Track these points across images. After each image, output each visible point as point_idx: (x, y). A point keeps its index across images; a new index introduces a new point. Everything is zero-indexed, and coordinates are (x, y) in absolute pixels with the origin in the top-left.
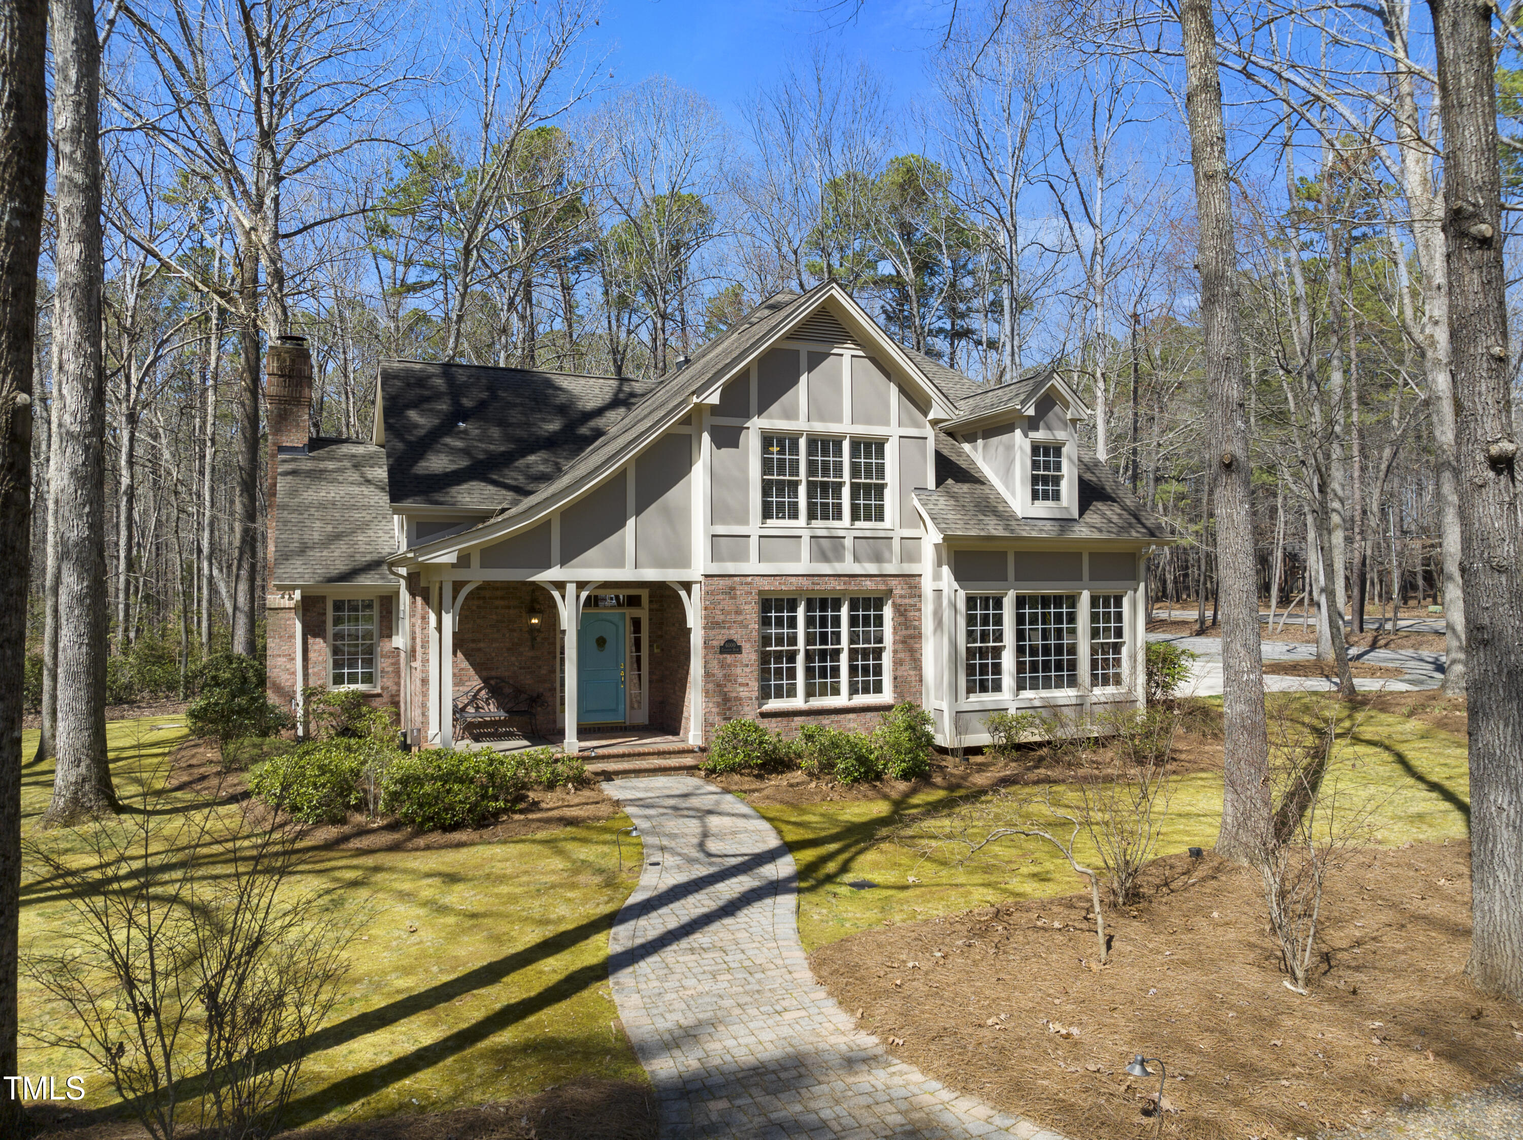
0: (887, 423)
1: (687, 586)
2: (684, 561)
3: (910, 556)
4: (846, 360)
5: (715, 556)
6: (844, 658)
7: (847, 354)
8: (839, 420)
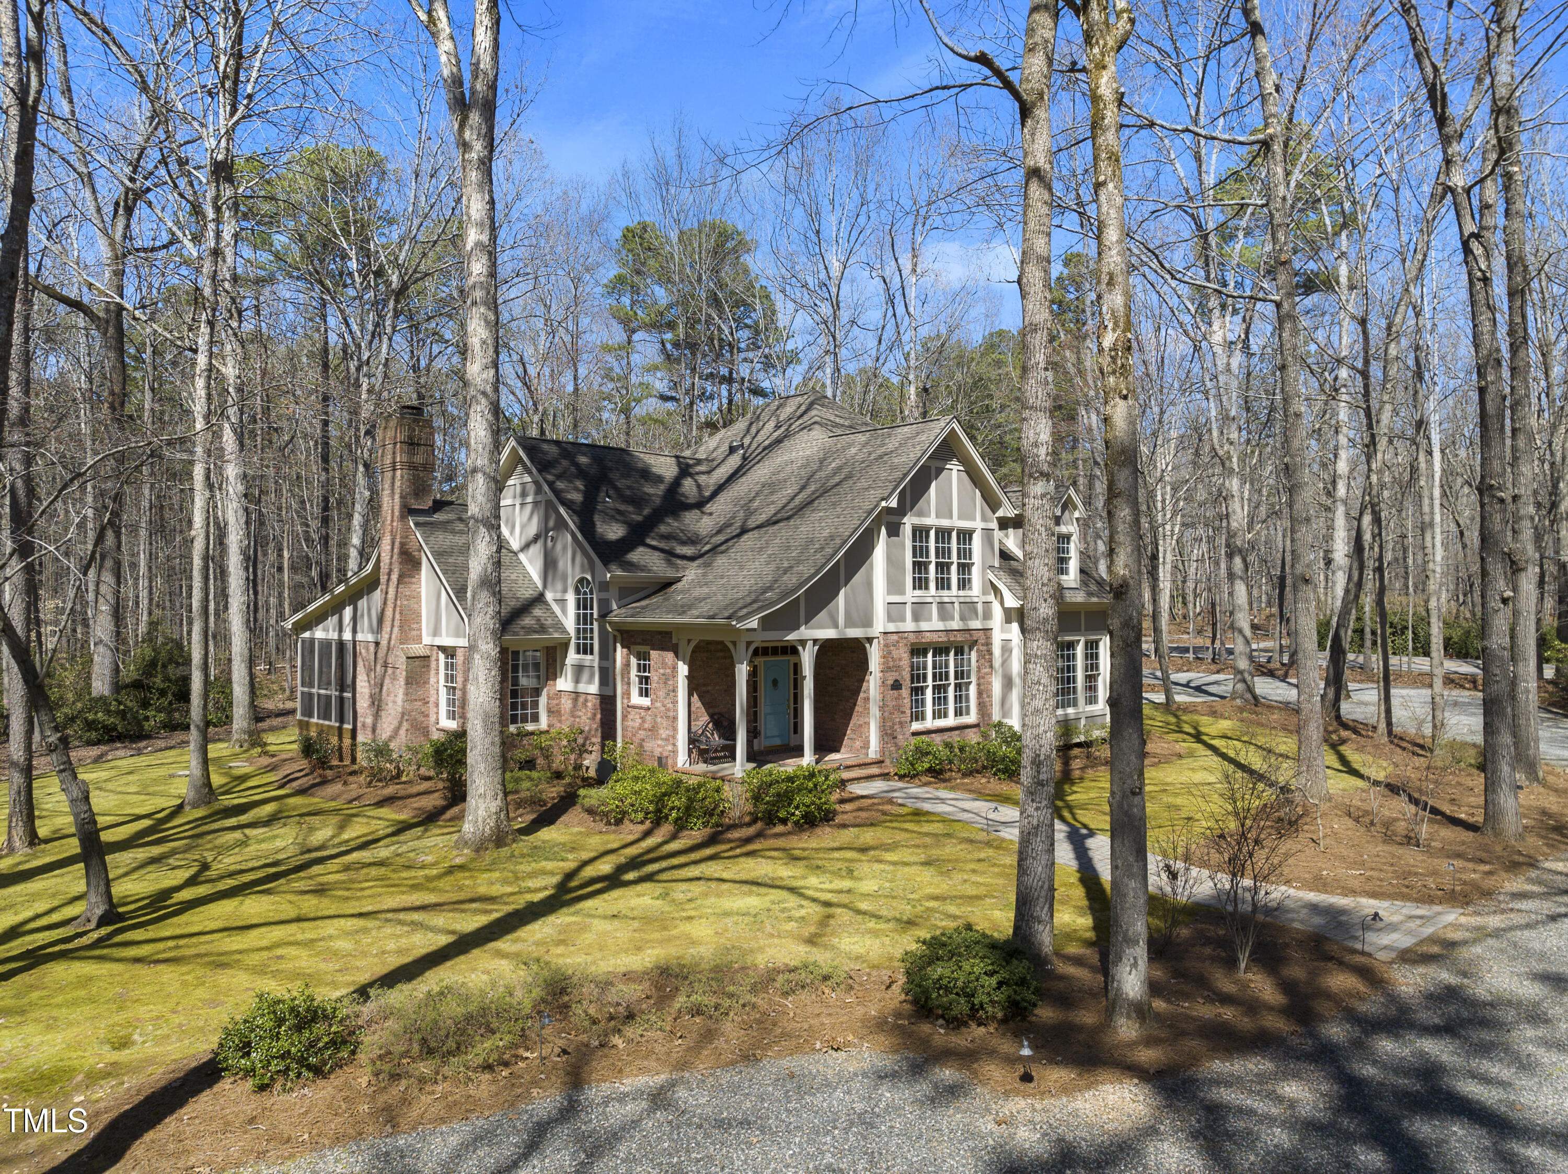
0: (973, 519)
1: (870, 640)
2: (868, 622)
3: (987, 615)
4: (954, 473)
5: (890, 619)
6: (951, 689)
7: (955, 468)
8: (951, 517)
